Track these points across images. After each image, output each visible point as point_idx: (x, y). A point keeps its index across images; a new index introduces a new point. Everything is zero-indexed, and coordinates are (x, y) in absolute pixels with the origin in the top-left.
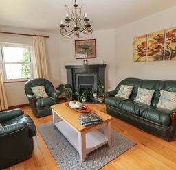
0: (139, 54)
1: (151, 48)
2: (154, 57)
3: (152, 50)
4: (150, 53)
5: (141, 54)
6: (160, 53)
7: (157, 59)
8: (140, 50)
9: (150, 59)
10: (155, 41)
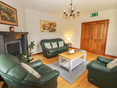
0: (43, 28)
1: (48, 27)
2: (49, 31)
3: (48, 28)
4: (47, 29)
5: (44, 29)
6: (51, 29)
7: (50, 31)
8: (44, 27)
9: (48, 31)
10: (49, 25)
